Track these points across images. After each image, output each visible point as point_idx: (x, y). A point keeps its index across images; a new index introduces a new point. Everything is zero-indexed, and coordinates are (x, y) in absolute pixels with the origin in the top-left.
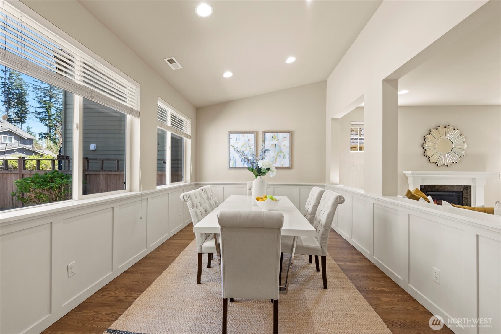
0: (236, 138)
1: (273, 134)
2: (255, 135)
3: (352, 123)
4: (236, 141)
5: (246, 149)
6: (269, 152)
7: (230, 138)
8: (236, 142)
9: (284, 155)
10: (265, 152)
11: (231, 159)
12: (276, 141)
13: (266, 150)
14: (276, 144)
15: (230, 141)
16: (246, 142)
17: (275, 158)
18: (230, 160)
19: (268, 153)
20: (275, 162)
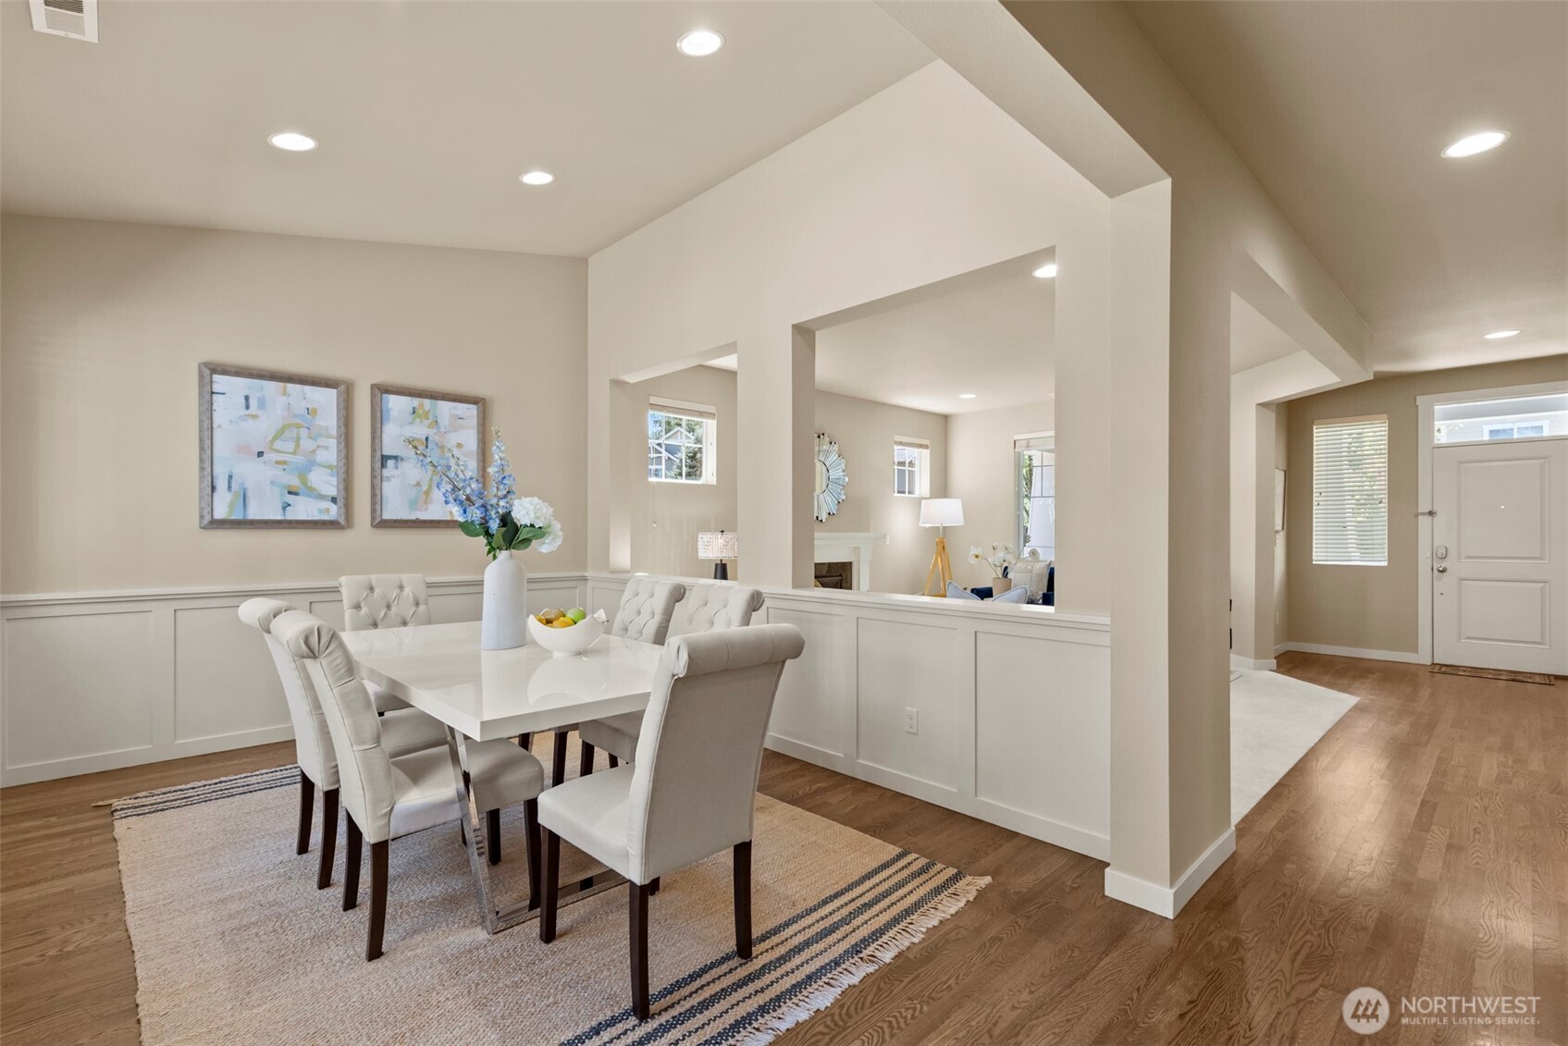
0: (247, 398)
1: (416, 402)
2: (338, 395)
3: (653, 400)
4: (247, 407)
5: (298, 445)
6: (399, 466)
7: (212, 393)
8: (247, 412)
10: (383, 465)
11: (221, 483)
12: (429, 427)
13: (390, 457)
14: (427, 439)
15: (214, 407)
16: (295, 416)
17: (425, 488)
18: (213, 488)
19: (396, 468)
20: (426, 503)
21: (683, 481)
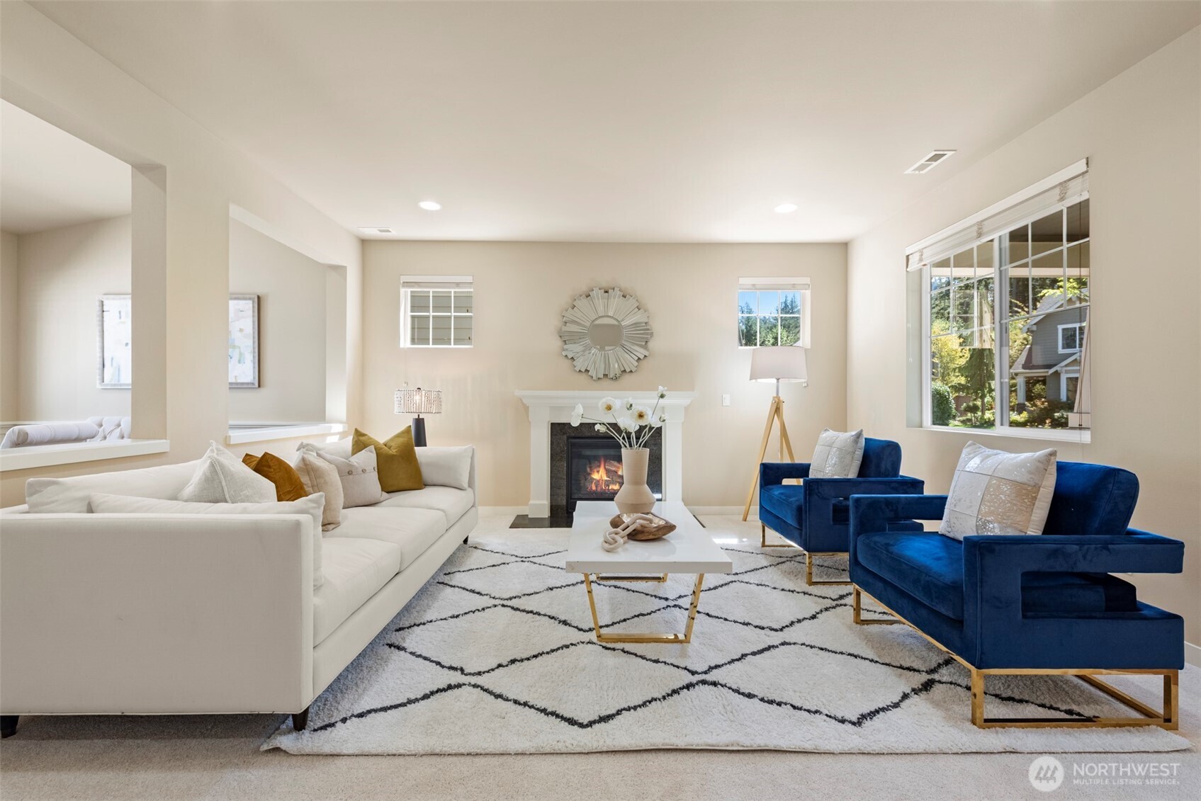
0: (120, 312)
4: (120, 318)
7: (103, 311)
8: (120, 321)
9: (241, 354)
11: (108, 363)
15: (105, 319)
18: (104, 365)
21: (452, 346)
